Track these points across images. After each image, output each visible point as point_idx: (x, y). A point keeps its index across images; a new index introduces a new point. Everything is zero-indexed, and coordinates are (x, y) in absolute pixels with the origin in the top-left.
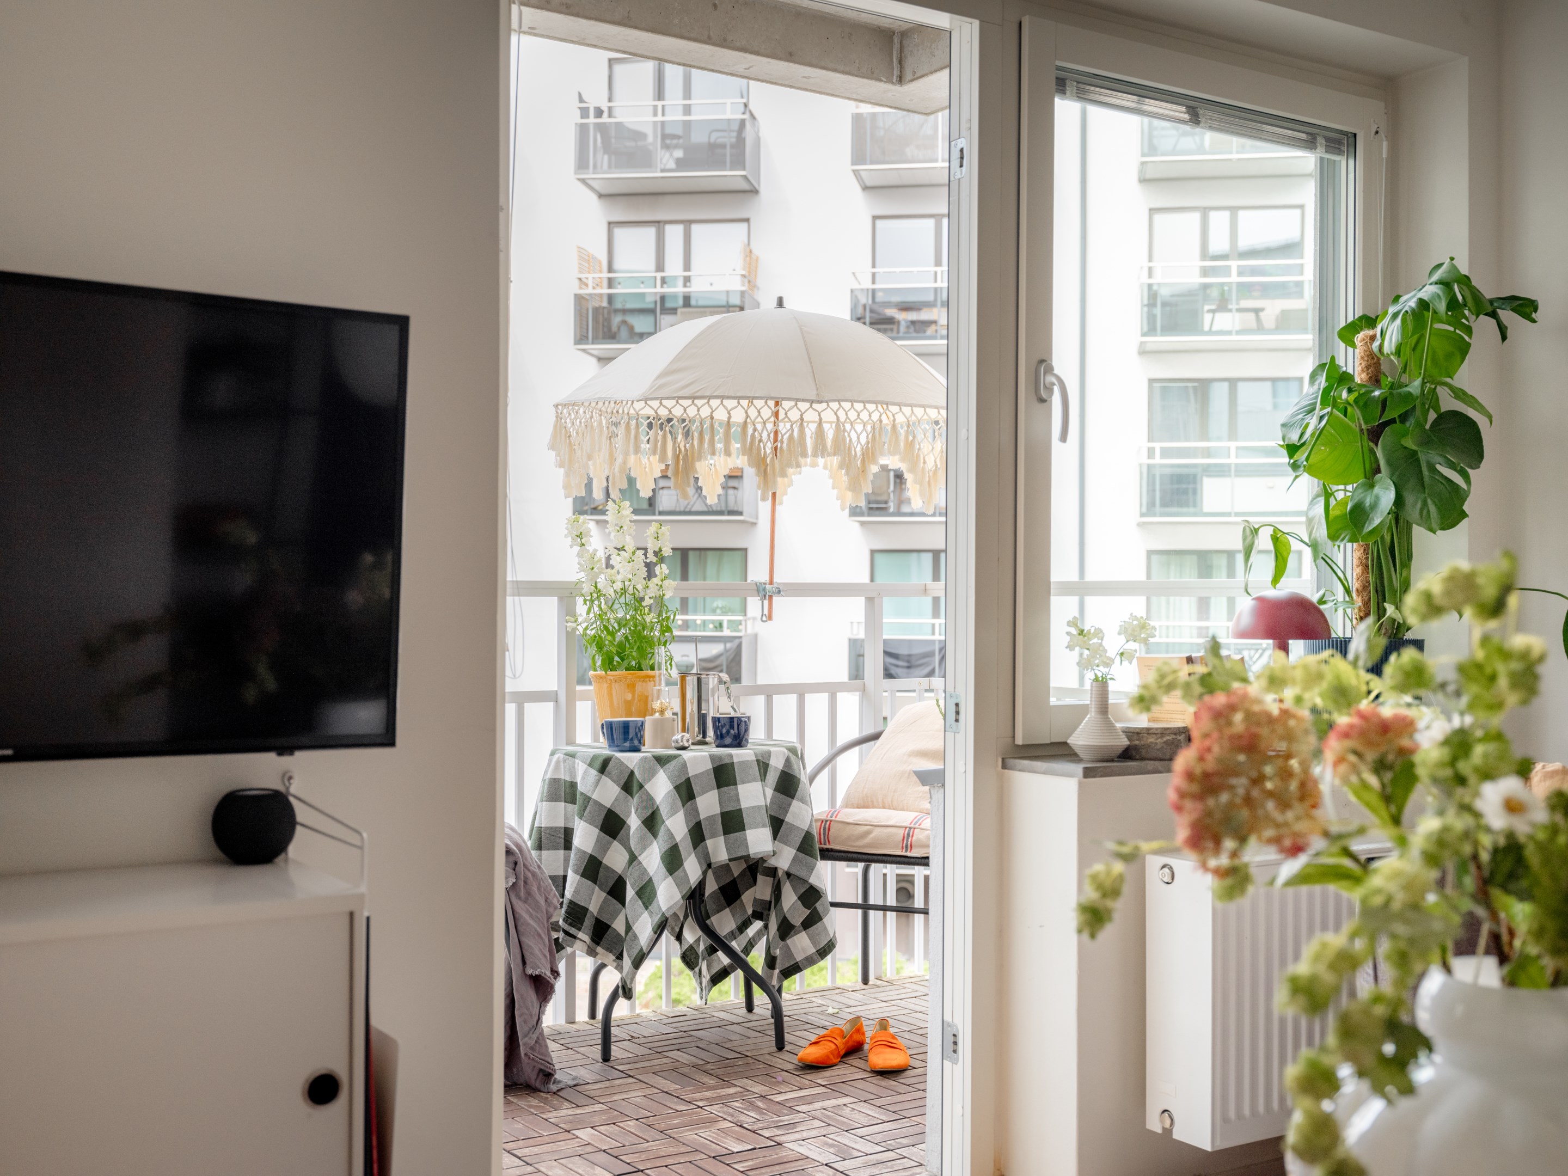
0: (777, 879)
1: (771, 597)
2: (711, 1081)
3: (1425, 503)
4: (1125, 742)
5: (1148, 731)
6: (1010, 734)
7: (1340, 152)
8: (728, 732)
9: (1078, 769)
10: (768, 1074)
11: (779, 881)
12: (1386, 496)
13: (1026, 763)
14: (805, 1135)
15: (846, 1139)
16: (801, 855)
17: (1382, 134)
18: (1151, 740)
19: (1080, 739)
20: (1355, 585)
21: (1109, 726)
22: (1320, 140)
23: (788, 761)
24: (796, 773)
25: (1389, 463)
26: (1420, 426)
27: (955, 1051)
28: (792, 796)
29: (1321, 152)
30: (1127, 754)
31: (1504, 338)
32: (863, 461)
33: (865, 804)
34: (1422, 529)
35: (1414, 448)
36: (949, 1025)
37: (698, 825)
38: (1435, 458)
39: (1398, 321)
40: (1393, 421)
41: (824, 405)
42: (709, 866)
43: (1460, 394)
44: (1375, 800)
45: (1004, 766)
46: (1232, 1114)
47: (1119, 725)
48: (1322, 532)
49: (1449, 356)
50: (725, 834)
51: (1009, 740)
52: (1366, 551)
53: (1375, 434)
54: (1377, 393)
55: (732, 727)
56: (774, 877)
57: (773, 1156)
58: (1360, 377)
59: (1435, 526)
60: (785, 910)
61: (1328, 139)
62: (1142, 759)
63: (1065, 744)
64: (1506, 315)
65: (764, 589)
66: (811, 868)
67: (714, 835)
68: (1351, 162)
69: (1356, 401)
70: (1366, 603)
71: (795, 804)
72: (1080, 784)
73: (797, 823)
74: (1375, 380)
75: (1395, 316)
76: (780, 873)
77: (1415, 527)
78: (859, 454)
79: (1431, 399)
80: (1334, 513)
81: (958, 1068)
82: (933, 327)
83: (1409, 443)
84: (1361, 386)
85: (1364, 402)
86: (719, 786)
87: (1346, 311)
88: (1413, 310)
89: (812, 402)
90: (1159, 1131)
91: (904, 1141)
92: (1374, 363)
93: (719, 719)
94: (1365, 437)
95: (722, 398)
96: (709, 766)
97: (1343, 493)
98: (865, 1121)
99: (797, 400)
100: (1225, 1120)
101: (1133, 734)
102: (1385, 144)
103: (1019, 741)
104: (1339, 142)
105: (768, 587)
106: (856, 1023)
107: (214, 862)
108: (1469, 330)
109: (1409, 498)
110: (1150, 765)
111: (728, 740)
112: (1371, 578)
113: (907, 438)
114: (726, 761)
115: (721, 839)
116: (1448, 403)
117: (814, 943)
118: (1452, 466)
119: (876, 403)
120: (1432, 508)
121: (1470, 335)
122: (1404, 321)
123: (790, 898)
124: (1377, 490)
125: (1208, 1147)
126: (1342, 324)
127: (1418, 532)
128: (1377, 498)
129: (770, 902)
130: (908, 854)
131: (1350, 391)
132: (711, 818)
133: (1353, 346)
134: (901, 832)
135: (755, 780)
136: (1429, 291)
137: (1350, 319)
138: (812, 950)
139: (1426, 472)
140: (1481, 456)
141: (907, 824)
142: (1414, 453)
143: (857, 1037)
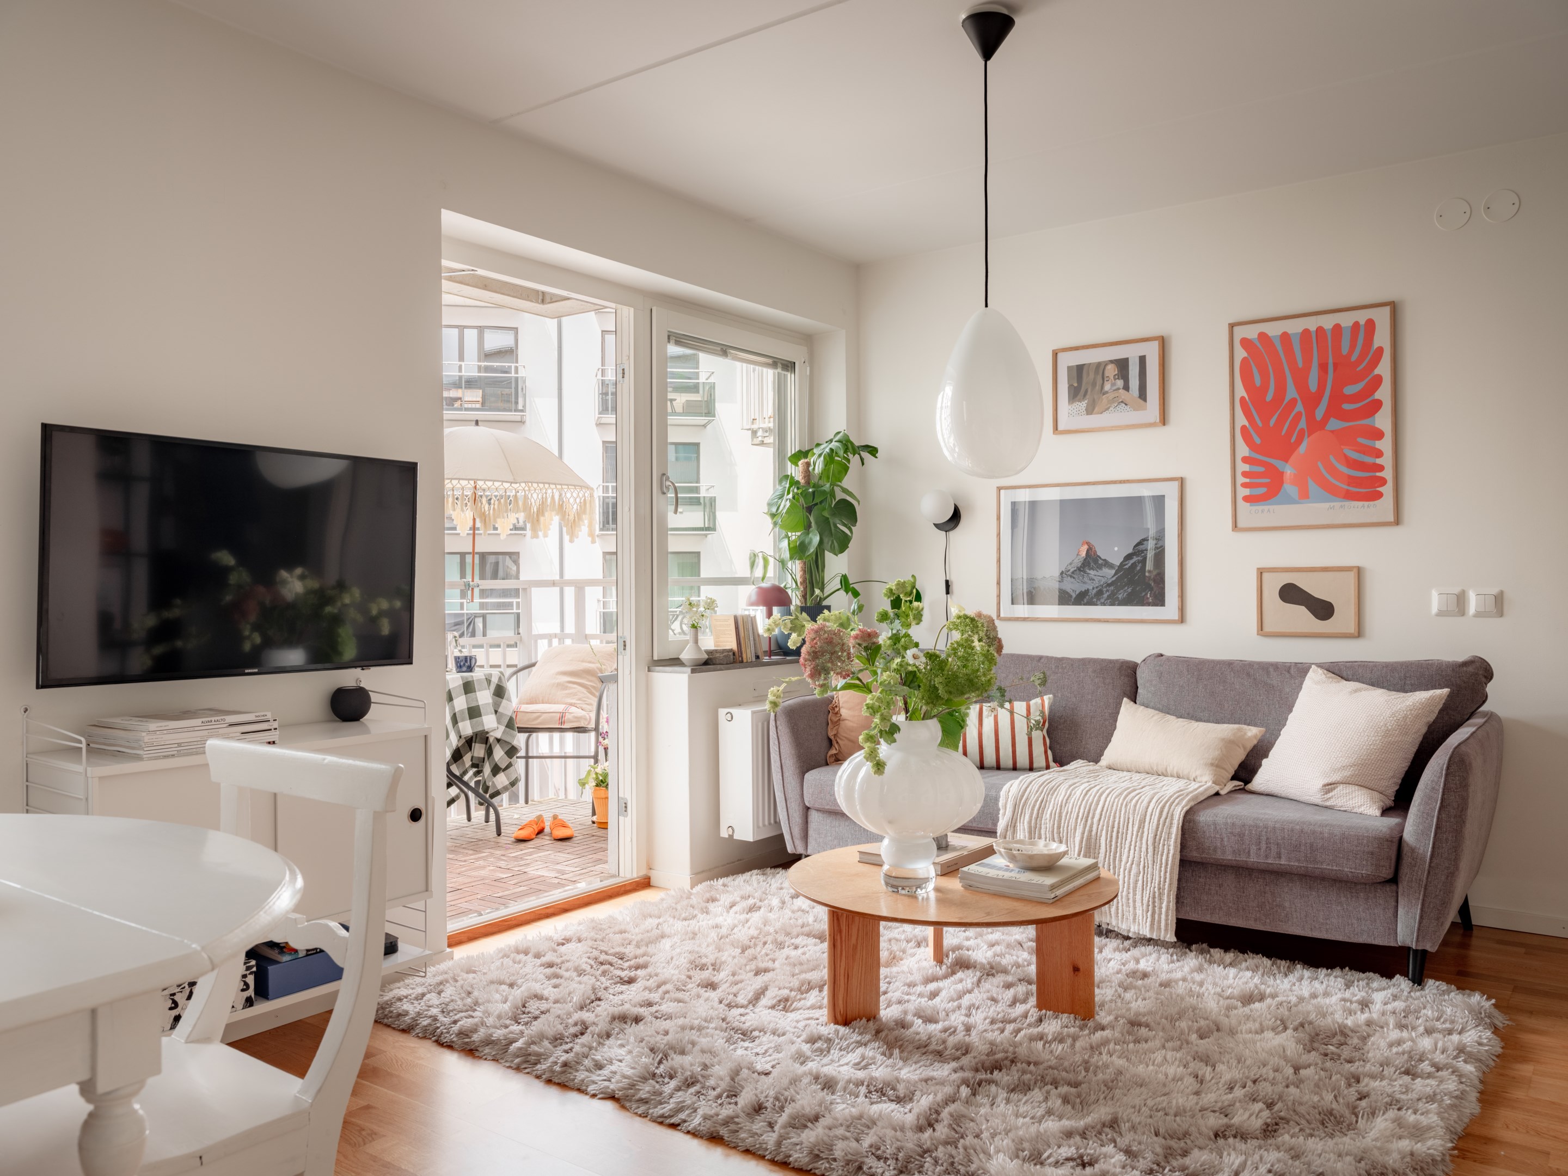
0: (488, 746)
1: (473, 589)
2: (471, 852)
3: (833, 542)
4: (706, 656)
5: (716, 651)
6: (651, 655)
7: (787, 370)
8: (464, 664)
9: (689, 670)
10: (497, 846)
11: (490, 745)
12: (816, 539)
13: (658, 668)
14: (536, 867)
15: (559, 867)
16: (508, 729)
17: (806, 363)
18: (718, 655)
19: (686, 655)
20: (799, 580)
21: (698, 648)
22: (779, 365)
23: (500, 678)
24: (504, 685)
25: (816, 523)
26: (830, 506)
27: (626, 811)
28: (502, 698)
29: (779, 370)
30: (706, 663)
31: (863, 464)
32: (538, 515)
33: (532, 701)
34: (831, 554)
35: (828, 516)
36: (622, 798)
37: (455, 714)
38: (837, 521)
39: (822, 458)
40: (816, 504)
41: (518, 485)
42: (460, 737)
43: (845, 491)
44: (864, 660)
45: (649, 670)
46: (761, 824)
47: (703, 649)
48: (786, 555)
49: (840, 472)
50: (470, 718)
51: (650, 658)
52: (805, 563)
53: (809, 510)
54: (810, 490)
55: (466, 661)
56: (486, 744)
57: (524, 877)
58: (802, 481)
59: (837, 552)
60: (496, 760)
61: (782, 364)
62: (714, 664)
63: (678, 659)
64: (865, 455)
65: (469, 585)
66: (514, 737)
67: (463, 720)
68: (793, 375)
69: (801, 493)
70: (805, 589)
71: (504, 702)
72: (689, 676)
73: (506, 712)
74: (808, 483)
75: (820, 455)
76: (491, 740)
77: (826, 552)
78: (535, 510)
79: (832, 494)
80: (791, 546)
81: (628, 819)
82: (459, 402)
83: (826, 514)
84: (803, 486)
85: (805, 494)
86: (466, 693)
87: (791, 449)
88: (828, 453)
89: (512, 483)
90: (727, 836)
91: (589, 865)
92: (808, 474)
93: (459, 658)
94: (805, 511)
95: (459, 479)
96: (461, 683)
97: (794, 536)
98: (564, 860)
99: (503, 482)
100: (758, 827)
101: (709, 652)
102: (808, 368)
103: (656, 658)
104: (788, 366)
105: (471, 583)
106: (540, 819)
107: (333, 721)
108: (848, 461)
109: (826, 540)
110: (719, 667)
111: (464, 669)
112: (808, 576)
113: (559, 502)
114: (470, 679)
115: (468, 722)
116: (840, 495)
117: (508, 779)
118: (845, 525)
119: (544, 483)
120: (836, 544)
121: (849, 463)
122: (825, 458)
123: (499, 754)
124: (810, 535)
125: (751, 840)
126: (789, 455)
127: (828, 555)
128: (811, 540)
129: (484, 758)
130: (563, 727)
131: (798, 488)
132: (462, 711)
133: (798, 466)
134: (558, 715)
135: (486, 689)
136: (834, 445)
137: (793, 452)
138: (507, 783)
139: (833, 528)
140: (856, 521)
141: (561, 711)
142: (828, 518)
143: (542, 825)
